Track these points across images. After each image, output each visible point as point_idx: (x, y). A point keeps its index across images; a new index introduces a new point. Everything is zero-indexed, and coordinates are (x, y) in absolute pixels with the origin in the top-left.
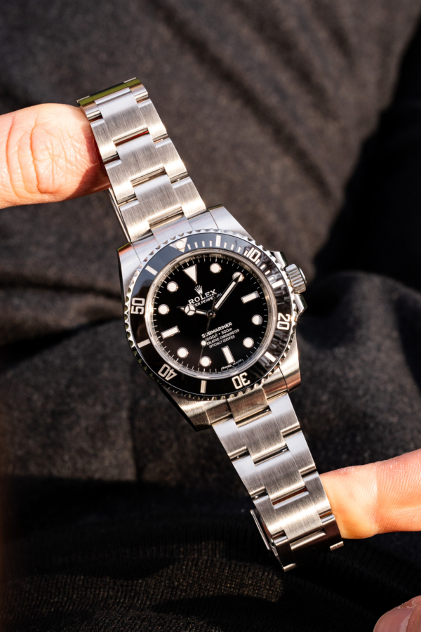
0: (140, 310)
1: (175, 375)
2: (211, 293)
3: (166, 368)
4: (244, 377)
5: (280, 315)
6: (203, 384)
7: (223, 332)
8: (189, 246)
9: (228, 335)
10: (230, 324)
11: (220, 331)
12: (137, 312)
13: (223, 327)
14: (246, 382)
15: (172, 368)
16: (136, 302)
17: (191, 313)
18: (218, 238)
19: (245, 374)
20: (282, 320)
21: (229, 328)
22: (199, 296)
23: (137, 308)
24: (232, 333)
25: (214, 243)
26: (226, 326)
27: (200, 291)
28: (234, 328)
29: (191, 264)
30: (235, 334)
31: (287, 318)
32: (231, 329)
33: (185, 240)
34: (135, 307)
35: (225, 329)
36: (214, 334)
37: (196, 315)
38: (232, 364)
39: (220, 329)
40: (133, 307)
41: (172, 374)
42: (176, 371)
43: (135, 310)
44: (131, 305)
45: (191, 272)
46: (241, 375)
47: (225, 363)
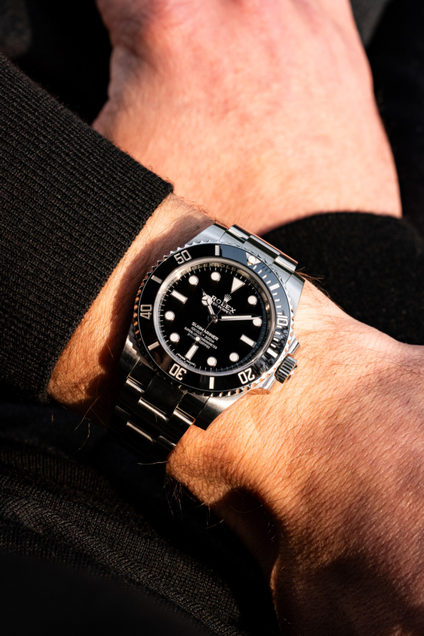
0: (180, 260)
1: (148, 318)
2: (231, 309)
3: (149, 308)
4: (182, 372)
5: (250, 370)
6: (156, 345)
7: (206, 337)
8: (256, 267)
9: (207, 342)
10: (217, 339)
11: (206, 335)
12: (177, 259)
13: (210, 335)
14: (180, 376)
15: (152, 312)
16: (185, 254)
17: (204, 303)
18: (277, 286)
19: (185, 372)
20: (247, 374)
21: (213, 339)
22: (222, 300)
23: (180, 257)
24: (211, 345)
25: (271, 284)
26: (213, 337)
27: (226, 300)
28: (216, 343)
29: (243, 279)
30: (211, 348)
31: (251, 377)
32: (213, 342)
33: (258, 262)
34: (181, 255)
35: (210, 337)
36: (200, 331)
37: (206, 307)
38: (187, 359)
39: (208, 333)
40: (179, 254)
41: (147, 316)
42: (152, 317)
43: (178, 257)
44: (180, 252)
45: (237, 284)
46: (182, 369)
47: (184, 354)
